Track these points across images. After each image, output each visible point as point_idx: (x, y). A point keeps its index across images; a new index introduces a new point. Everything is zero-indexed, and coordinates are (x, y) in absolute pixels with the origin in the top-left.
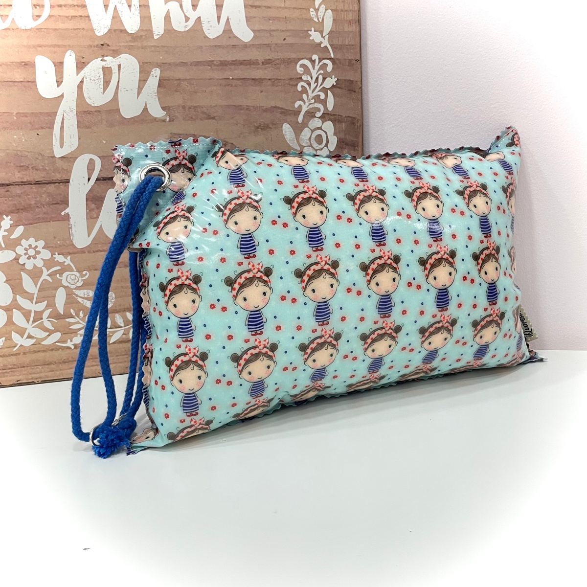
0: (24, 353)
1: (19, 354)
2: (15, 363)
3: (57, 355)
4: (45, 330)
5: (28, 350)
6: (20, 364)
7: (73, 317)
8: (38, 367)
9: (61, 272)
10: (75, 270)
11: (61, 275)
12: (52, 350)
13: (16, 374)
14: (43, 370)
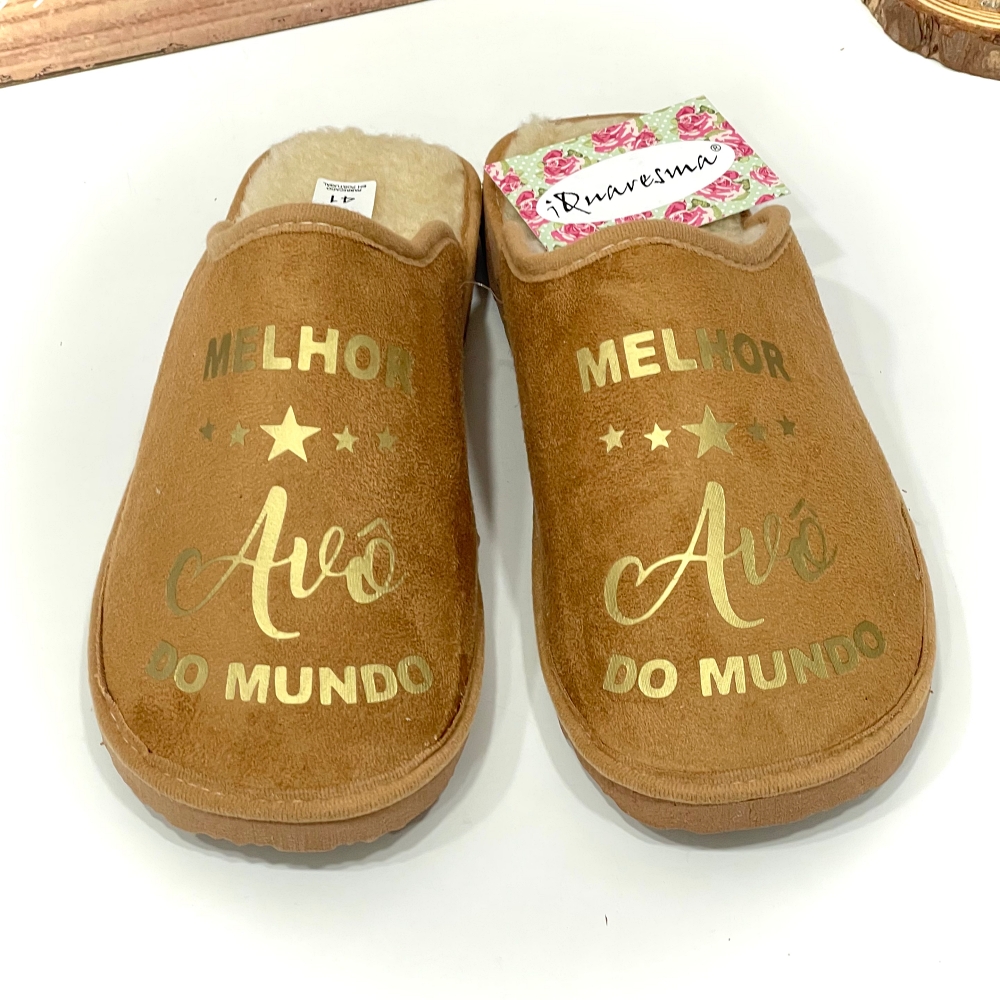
0: (57, 11)
1: (46, 13)
2: (39, 33)
5: (64, 4)
6: (48, 33)
8: (88, 36)
13: (41, 54)
14: (97, 42)
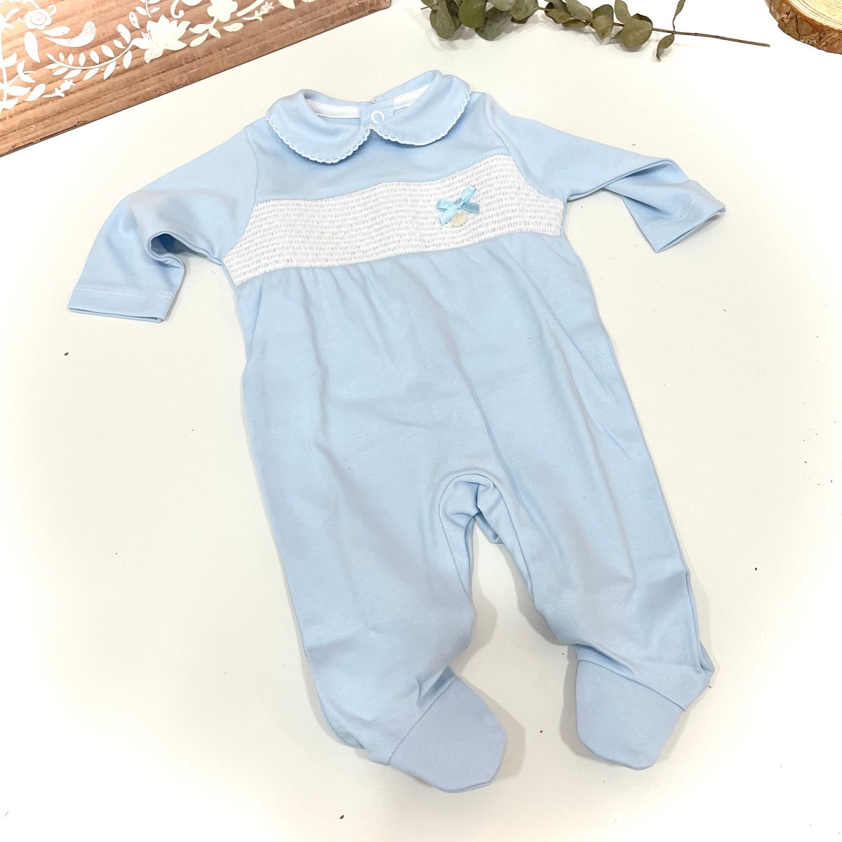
0: (11, 117)
1: (5, 119)
2: (5, 129)
3: (48, 108)
4: (26, 85)
5: (13, 112)
6: (9, 129)
7: (52, 62)
8: (31, 126)
9: (21, 14)
10: (38, 7)
11: (22, 17)
12: (41, 104)
14: (37, 128)
